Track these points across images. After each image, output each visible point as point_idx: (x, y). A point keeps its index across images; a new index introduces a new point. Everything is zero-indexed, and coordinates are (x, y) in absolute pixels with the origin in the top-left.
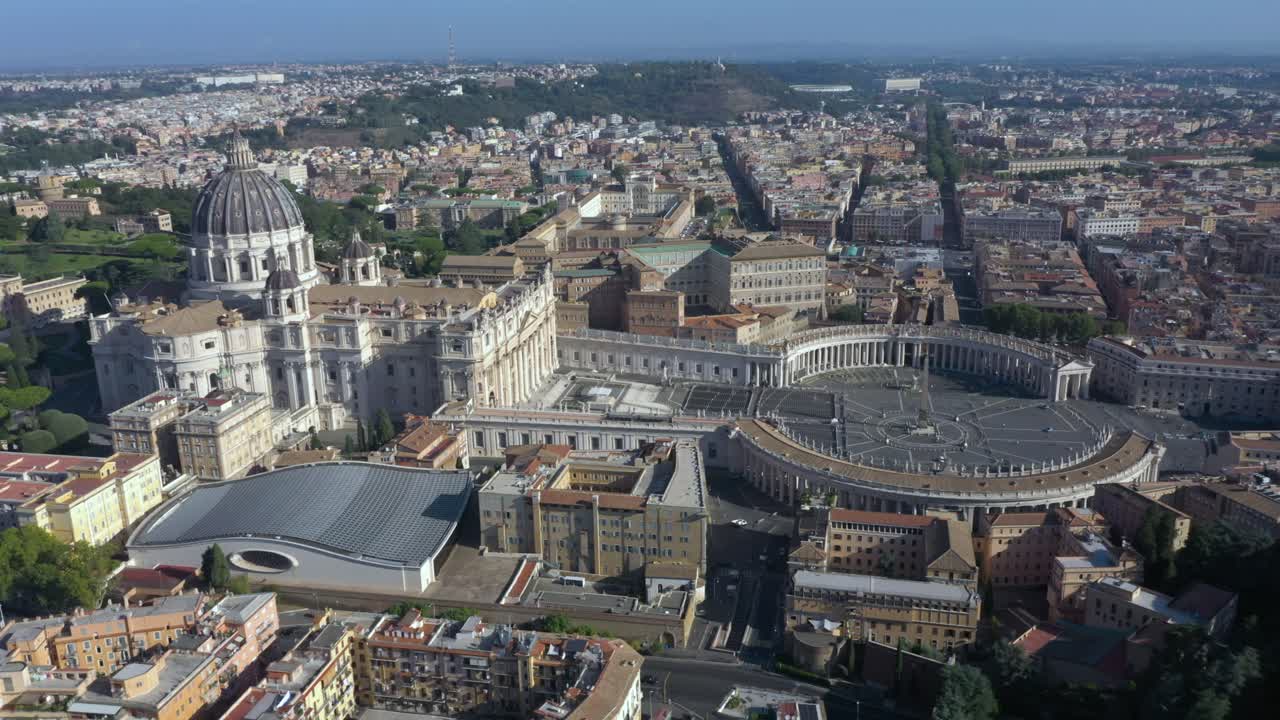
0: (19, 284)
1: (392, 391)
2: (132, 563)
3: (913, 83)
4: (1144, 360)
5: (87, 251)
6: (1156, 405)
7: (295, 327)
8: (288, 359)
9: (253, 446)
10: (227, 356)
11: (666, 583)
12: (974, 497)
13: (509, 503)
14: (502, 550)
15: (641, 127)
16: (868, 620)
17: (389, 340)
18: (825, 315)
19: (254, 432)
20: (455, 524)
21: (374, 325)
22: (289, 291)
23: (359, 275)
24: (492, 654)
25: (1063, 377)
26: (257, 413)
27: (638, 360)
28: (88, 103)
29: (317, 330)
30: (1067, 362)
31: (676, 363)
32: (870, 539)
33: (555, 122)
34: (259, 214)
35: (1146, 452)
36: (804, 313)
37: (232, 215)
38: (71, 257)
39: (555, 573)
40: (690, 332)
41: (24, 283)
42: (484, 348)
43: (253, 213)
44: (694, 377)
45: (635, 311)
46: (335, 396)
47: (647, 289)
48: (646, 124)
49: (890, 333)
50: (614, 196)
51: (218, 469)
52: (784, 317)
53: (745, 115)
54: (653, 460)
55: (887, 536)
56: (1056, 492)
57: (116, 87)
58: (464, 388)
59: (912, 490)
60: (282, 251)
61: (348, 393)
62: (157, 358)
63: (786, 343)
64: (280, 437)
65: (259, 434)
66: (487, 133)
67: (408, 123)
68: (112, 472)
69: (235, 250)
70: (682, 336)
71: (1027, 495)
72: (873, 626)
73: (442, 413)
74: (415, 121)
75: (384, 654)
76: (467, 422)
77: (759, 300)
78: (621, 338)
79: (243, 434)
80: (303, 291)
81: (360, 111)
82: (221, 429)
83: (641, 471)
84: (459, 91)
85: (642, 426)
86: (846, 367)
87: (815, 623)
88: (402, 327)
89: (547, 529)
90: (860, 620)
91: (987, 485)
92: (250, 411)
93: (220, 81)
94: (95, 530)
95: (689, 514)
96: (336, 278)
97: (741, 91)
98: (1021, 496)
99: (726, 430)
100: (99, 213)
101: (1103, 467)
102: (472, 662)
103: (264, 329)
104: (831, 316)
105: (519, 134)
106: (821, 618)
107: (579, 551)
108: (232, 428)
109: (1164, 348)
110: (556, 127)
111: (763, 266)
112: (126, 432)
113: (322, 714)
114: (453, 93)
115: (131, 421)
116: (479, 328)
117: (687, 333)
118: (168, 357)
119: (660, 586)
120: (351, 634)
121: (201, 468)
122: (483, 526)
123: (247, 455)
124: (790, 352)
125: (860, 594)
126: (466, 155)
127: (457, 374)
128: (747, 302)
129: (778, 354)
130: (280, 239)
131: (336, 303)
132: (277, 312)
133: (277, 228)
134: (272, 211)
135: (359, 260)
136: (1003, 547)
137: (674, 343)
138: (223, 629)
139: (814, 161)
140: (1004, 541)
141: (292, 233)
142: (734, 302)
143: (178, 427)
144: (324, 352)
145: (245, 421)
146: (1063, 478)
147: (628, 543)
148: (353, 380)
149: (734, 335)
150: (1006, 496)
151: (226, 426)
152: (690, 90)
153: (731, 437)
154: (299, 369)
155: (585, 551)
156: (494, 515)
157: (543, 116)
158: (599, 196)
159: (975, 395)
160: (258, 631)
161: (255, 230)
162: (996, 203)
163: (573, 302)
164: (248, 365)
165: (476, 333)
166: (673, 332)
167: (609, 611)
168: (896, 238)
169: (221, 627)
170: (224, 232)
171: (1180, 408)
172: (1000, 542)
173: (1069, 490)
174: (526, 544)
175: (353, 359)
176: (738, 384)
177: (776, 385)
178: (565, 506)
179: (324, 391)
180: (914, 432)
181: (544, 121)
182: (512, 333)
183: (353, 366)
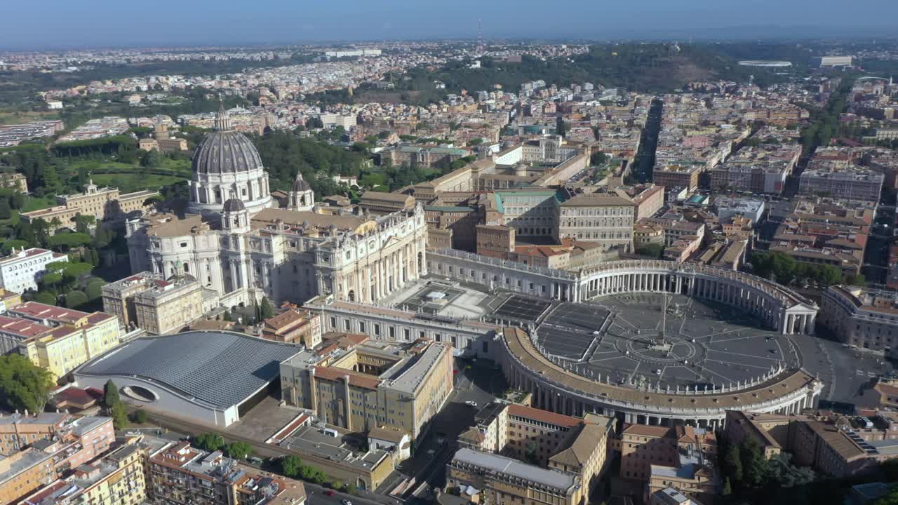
0: (117, 194)
1: (296, 283)
2: (75, 384)
3: (846, 60)
4: (858, 309)
5: (170, 174)
6: (866, 346)
7: (236, 237)
8: (231, 257)
9: (185, 314)
10: (194, 252)
11: (381, 443)
12: (636, 407)
13: (297, 374)
14: (293, 404)
15: (604, 93)
16: (500, 491)
17: (294, 250)
18: (633, 250)
19: (187, 305)
20: (268, 383)
21: (285, 239)
22: (236, 213)
23: (299, 202)
24: (215, 479)
25: (790, 317)
26: (190, 293)
27: (479, 274)
28: (251, 69)
29: (249, 239)
30: (795, 304)
31: (504, 278)
32: (534, 431)
33: (542, 88)
34: (228, 160)
35: (803, 386)
36: (616, 248)
37: (212, 160)
38: (160, 177)
39: (322, 425)
40: (517, 257)
41: (120, 194)
42: (344, 261)
43: (224, 160)
44: (515, 290)
45: (481, 239)
46: (259, 283)
47: (490, 223)
48: (609, 90)
49: (671, 269)
50: (532, 149)
51: (156, 327)
52: (595, 250)
53: (690, 85)
54: (412, 353)
55: (546, 430)
56: (703, 411)
57: (276, 57)
58: (330, 287)
59: (592, 396)
60: (242, 185)
61: (267, 283)
62: (152, 251)
63: (580, 270)
64: (209, 309)
65: (190, 307)
66: (489, 96)
67: (438, 87)
68: (84, 324)
69: (212, 183)
70: (511, 260)
71: (679, 411)
72: (503, 497)
73: (311, 303)
74: (443, 86)
75: (159, 468)
76: (325, 310)
77: (581, 236)
78: (468, 256)
79: (177, 306)
80: (245, 213)
81: (407, 79)
82: (158, 303)
83: (401, 359)
84: (478, 65)
85: (437, 325)
86: (634, 290)
87: (462, 488)
88: (302, 241)
89: (319, 394)
90: (494, 491)
91: (650, 399)
92: (184, 292)
93: (340, 54)
94: (66, 360)
95: (404, 397)
96: (283, 203)
97: (690, 66)
98: (674, 410)
99: (493, 333)
100: (186, 149)
101: (754, 395)
102: (203, 483)
103: (219, 236)
104: (637, 252)
105: (513, 96)
106: (467, 484)
107: (338, 412)
108: (168, 302)
109: (883, 299)
110: (542, 91)
111: (585, 211)
112: (111, 299)
113: (107, 502)
114: (473, 66)
115: (112, 292)
116: (340, 247)
117: (515, 257)
118: (158, 251)
119: (377, 444)
120: (142, 452)
121: (148, 326)
122: (283, 387)
123: (180, 320)
124: (583, 277)
125: (493, 472)
126: (465, 112)
127: (326, 277)
128: (572, 236)
129: (574, 278)
130: (242, 178)
131: (272, 222)
132: (227, 225)
133: (239, 170)
134: (237, 159)
135: (299, 193)
136: (632, 450)
137: (503, 264)
138: (70, 438)
139: (714, 124)
140: (632, 445)
141: (250, 174)
142: (562, 236)
143: (136, 299)
144: (253, 254)
145: (179, 298)
146: (715, 400)
147: (368, 411)
148: (269, 274)
149: (546, 261)
150: (661, 409)
151: (163, 300)
152: (651, 66)
153: (494, 339)
154: (238, 264)
155: (341, 413)
156: (289, 380)
157: (534, 83)
158: (521, 148)
159: (721, 322)
160: (95, 441)
161: (225, 171)
162: (838, 164)
163: (444, 229)
164: (208, 259)
165: (338, 250)
166: (506, 256)
167: (329, 458)
168: (744, 189)
169: (69, 436)
170: (206, 172)
171: (887, 350)
172: (630, 446)
173: (715, 411)
174: (307, 404)
175: (269, 260)
176: (545, 297)
177: (571, 300)
178: (329, 380)
179: (253, 280)
180: (653, 347)
181: (535, 87)
182: (374, 250)
183: (269, 265)
